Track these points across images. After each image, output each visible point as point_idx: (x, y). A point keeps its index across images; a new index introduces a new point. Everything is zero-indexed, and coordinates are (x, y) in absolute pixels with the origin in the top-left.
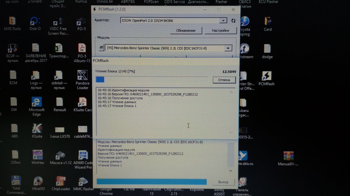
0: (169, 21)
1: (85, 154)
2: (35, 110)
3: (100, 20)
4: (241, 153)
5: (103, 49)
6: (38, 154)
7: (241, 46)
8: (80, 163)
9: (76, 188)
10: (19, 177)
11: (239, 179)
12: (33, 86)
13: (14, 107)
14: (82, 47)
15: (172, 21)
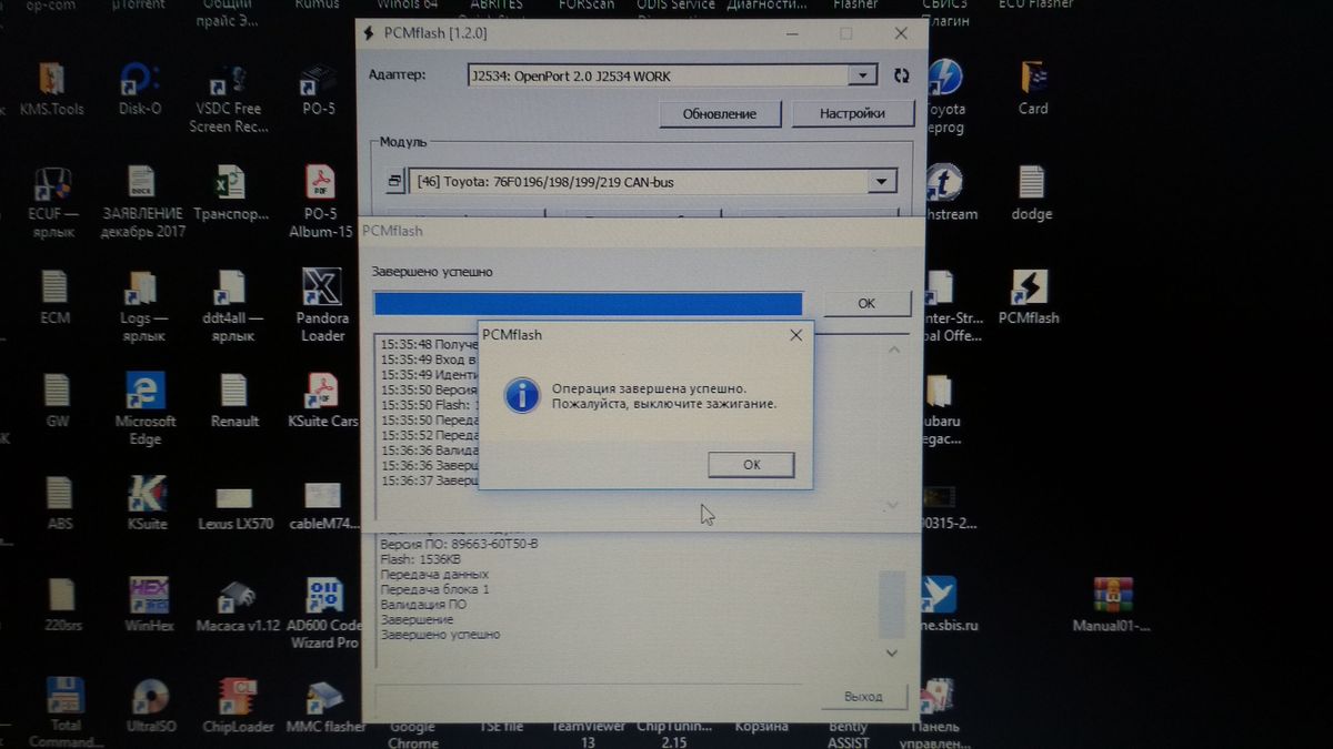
0: (655, 77)
1: (331, 593)
2: (137, 423)
3: (392, 76)
4: (932, 586)
5: (401, 184)
6: (150, 593)
7: (929, 174)
8: (313, 626)
9: (297, 723)
10: (77, 682)
11: (924, 685)
12: (133, 328)
13: (58, 410)
14: (322, 179)
15: (665, 76)
